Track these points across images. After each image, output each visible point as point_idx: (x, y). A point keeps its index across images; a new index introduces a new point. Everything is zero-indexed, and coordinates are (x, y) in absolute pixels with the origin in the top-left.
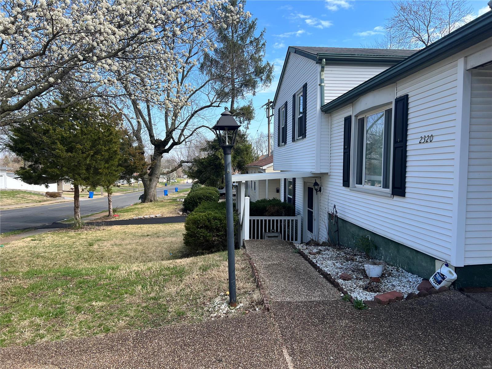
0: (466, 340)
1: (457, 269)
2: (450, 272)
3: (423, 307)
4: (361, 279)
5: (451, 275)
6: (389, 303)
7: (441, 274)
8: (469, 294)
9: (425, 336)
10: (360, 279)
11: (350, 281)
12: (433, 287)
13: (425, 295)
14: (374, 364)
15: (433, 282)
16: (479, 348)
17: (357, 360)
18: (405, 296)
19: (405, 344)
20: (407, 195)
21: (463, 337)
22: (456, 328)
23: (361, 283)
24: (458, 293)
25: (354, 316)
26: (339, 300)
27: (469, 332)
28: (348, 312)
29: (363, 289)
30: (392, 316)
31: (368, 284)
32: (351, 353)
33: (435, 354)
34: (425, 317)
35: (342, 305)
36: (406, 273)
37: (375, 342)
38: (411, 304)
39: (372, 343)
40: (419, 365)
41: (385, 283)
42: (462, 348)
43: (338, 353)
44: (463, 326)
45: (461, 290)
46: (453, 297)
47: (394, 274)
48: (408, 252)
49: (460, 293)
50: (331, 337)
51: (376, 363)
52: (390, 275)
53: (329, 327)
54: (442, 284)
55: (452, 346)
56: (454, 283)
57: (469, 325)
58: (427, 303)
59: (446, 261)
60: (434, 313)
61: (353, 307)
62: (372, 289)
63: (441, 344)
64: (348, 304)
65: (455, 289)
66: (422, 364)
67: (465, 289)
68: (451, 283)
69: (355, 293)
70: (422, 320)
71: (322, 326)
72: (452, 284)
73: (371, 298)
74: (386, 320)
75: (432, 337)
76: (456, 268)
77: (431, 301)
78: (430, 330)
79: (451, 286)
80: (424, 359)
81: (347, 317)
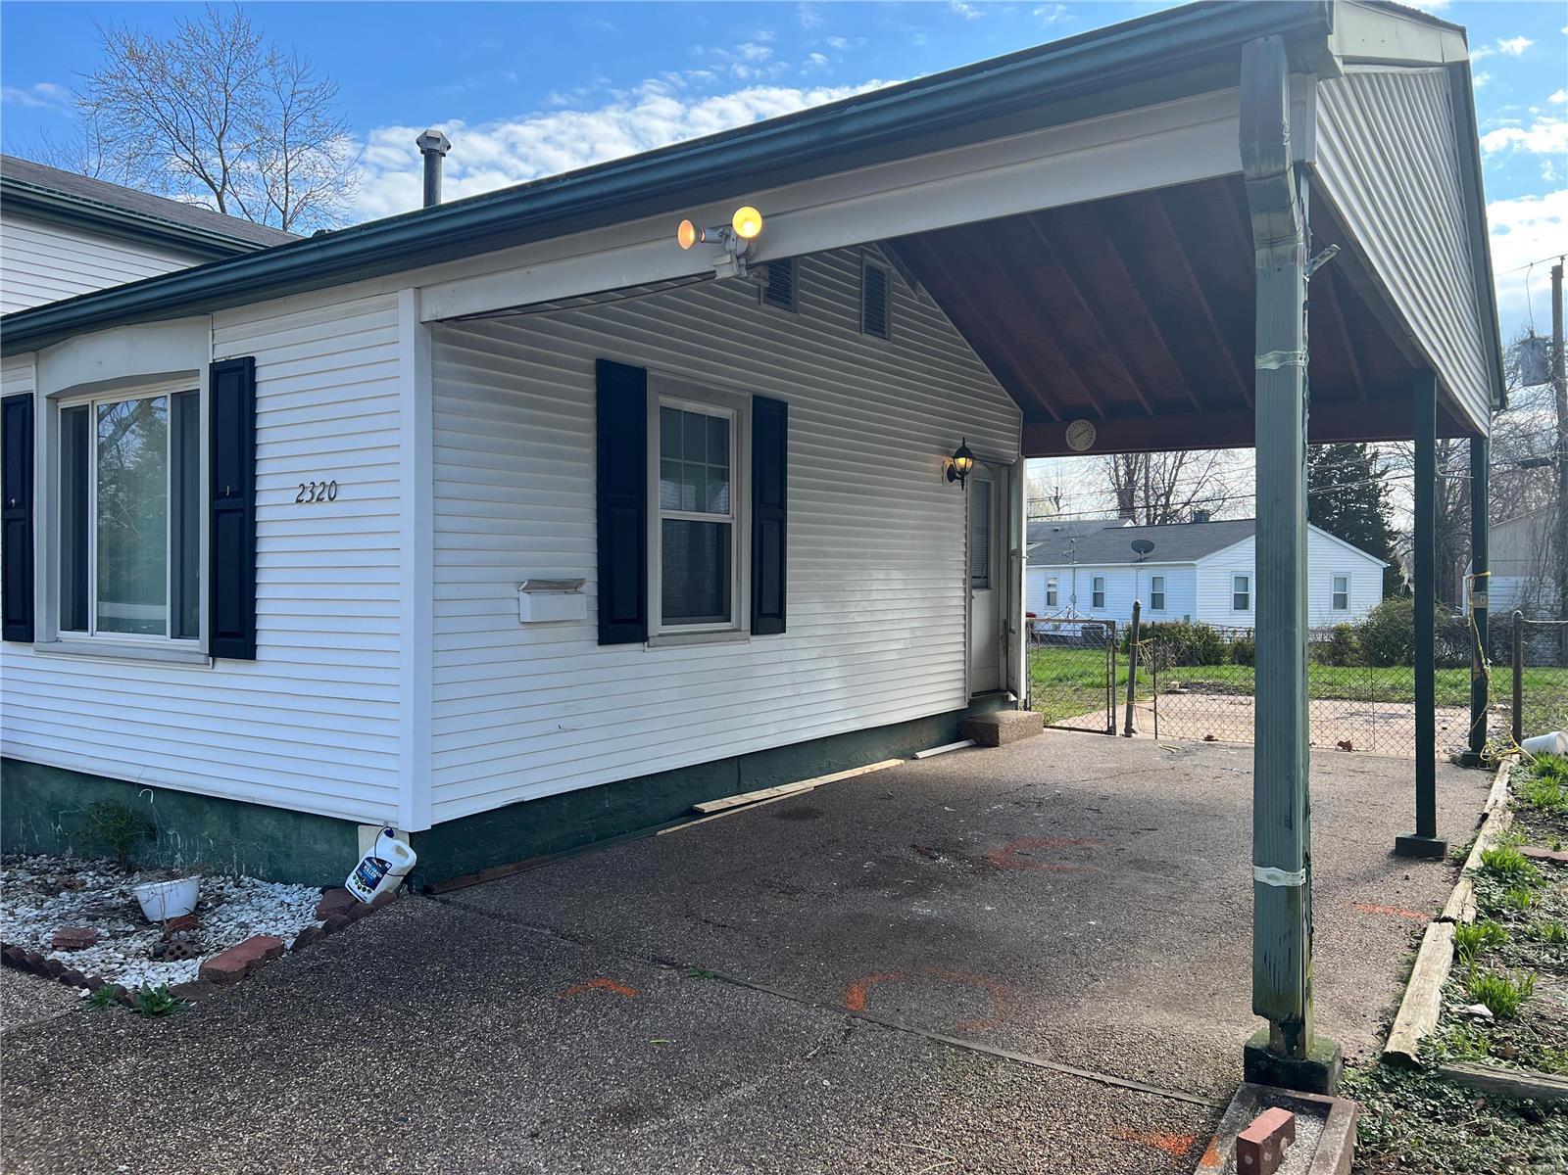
0: (467, 998)
1: (415, 839)
2: (399, 850)
3: (345, 957)
4: (128, 934)
5: (401, 858)
6: (248, 975)
7: (378, 860)
8: (444, 896)
9: (372, 1021)
10: (125, 936)
11: (95, 948)
12: (357, 901)
13: (341, 928)
14: (259, 1135)
15: (355, 888)
16: (500, 1005)
17: (205, 1144)
18: (290, 943)
19: (325, 1056)
20: (260, 654)
21: (458, 995)
22: (439, 980)
23: (136, 943)
24: (420, 900)
25: (151, 1040)
26: (78, 1011)
27: (469, 979)
28: (127, 1035)
29: (150, 959)
30: (269, 1003)
31: (162, 941)
32: (179, 1134)
33: (407, 1051)
34: (357, 978)
35: (94, 1021)
36: (266, 887)
37: (241, 1081)
38: (311, 957)
39: (232, 1088)
40: (378, 1090)
41: (214, 925)
42: (464, 1018)
43: (138, 1150)
44: (453, 971)
45: (427, 891)
46: (411, 913)
47: (233, 896)
48: (269, 824)
49: (424, 898)
50: (97, 1117)
51: (260, 1130)
52: (220, 900)
53: (79, 1093)
54: (381, 887)
55: (441, 1022)
56: (409, 878)
57: (463, 966)
58: (352, 943)
59: (386, 823)
60: (375, 962)
61: (136, 1017)
62: (178, 953)
63: (415, 1027)
64: (116, 1011)
65: (411, 893)
66: (384, 1084)
67: (435, 886)
68: (402, 878)
69: (127, 977)
70: (351, 988)
71: (49, 1099)
72: (403, 882)
73: (188, 975)
74: (254, 1019)
75: (390, 1018)
76: (411, 835)
77: (359, 937)
78: (379, 1003)
79: (400, 887)
80: (384, 1074)
81: (128, 1048)
